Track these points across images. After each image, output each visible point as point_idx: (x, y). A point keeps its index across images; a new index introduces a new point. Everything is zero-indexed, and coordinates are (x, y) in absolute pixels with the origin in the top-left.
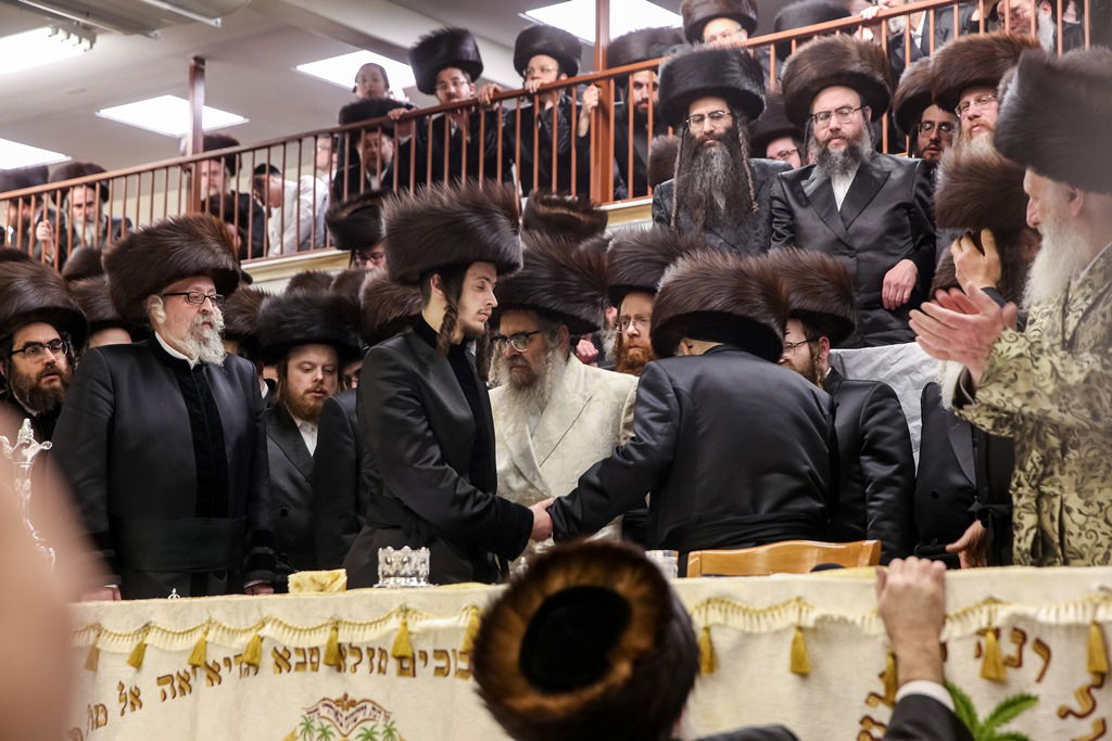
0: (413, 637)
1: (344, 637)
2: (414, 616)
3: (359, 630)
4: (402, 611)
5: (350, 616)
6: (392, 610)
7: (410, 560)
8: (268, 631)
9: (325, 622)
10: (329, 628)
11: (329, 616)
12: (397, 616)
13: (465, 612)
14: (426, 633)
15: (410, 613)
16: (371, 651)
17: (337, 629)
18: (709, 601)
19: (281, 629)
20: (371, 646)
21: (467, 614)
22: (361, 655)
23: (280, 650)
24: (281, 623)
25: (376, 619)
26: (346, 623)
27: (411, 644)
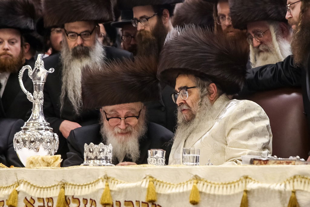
0: (113, 193)
1: (69, 192)
2: (113, 181)
3: (78, 188)
4: (105, 178)
5: (73, 181)
6: (99, 178)
7: (103, 150)
8: (22, 188)
9: (57, 184)
10: (59, 187)
11: (59, 181)
12: (103, 181)
13: (145, 180)
14: (120, 191)
15: (110, 180)
16: (85, 200)
17: (64, 188)
18: (295, 177)
19: (29, 187)
20: (85, 198)
21: (147, 181)
22: (79, 202)
23: (29, 199)
24: (29, 183)
25: (89, 183)
26: (70, 184)
27: (111, 196)
